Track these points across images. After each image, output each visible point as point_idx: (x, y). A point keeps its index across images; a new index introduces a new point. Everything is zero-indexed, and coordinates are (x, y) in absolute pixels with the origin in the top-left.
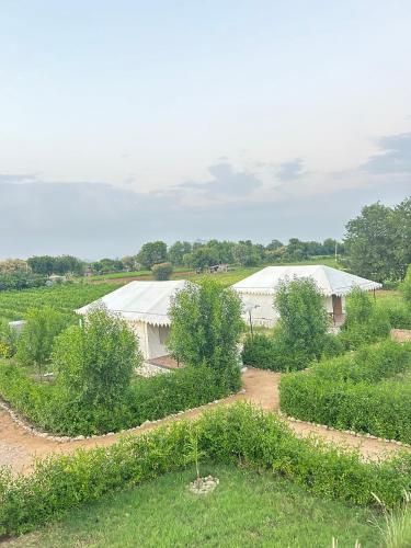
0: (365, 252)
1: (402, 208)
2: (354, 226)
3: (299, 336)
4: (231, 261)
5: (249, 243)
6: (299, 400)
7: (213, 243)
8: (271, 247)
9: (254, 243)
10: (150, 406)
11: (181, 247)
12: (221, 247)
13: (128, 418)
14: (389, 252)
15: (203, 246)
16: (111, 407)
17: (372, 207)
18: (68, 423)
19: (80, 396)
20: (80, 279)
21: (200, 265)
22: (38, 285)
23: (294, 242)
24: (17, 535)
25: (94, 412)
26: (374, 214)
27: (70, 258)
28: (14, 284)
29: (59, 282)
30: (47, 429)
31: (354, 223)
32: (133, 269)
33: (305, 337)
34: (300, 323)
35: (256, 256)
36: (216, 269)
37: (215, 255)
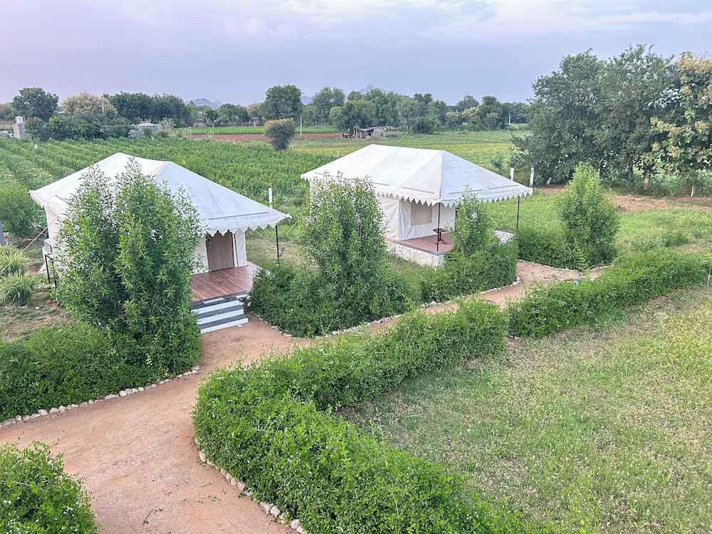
1: (620, 64)
4: (396, 123)
5: (428, 98)
8: (461, 107)
11: (330, 96)
15: (361, 97)
21: (348, 124)
22: (118, 134)
23: (490, 101)
27: (173, 100)
28: (83, 130)
29: (149, 132)
31: (547, 82)
35: (431, 117)
36: (370, 133)
37: (368, 112)
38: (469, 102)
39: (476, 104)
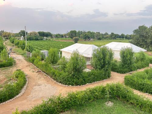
0: (138, 40)
1: (151, 28)
2: (135, 31)
3: (126, 64)
5: (99, 33)
6: (132, 83)
7: (89, 32)
9: (101, 33)
10: (89, 80)
11: (80, 32)
12: (91, 33)
13: (82, 82)
14: (146, 40)
15: (86, 33)
16: (78, 79)
17: (142, 26)
18: (67, 82)
19: (70, 75)
20: (52, 39)
21: (85, 38)
22: (41, 40)
23: (112, 34)
24: (64, 112)
25: (74, 79)
26: (142, 28)
27: (49, 33)
28: (35, 39)
29: (47, 39)
30: (60, 82)
32: (66, 38)
33: (128, 64)
34: (127, 60)
35: (101, 37)
36: (90, 40)
37: (90, 36)
38: (106, 34)
39: (108, 34)
